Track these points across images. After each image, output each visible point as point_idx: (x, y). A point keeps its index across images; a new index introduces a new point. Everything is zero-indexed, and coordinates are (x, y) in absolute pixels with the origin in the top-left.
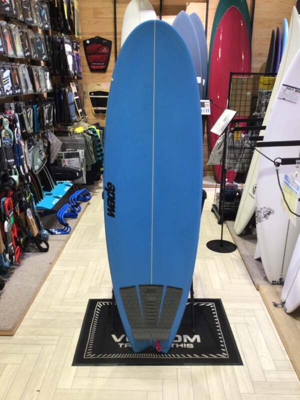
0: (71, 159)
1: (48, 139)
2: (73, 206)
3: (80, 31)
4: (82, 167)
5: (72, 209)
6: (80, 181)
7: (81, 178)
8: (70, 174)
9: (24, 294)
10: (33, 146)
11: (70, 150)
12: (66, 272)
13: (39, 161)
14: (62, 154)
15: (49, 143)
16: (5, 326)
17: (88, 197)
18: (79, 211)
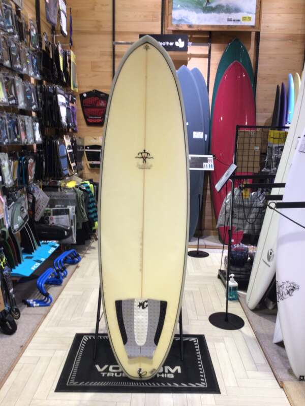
0: (60, 216)
1: (32, 195)
2: (57, 271)
3: (77, 84)
4: (72, 225)
5: (57, 274)
6: (69, 240)
7: (71, 237)
8: (57, 234)
10: (13, 203)
11: (60, 206)
13: (20, 219)
14: (50, 210)
15: (34, 199)
17: (77, 259)
18: (65, 276)
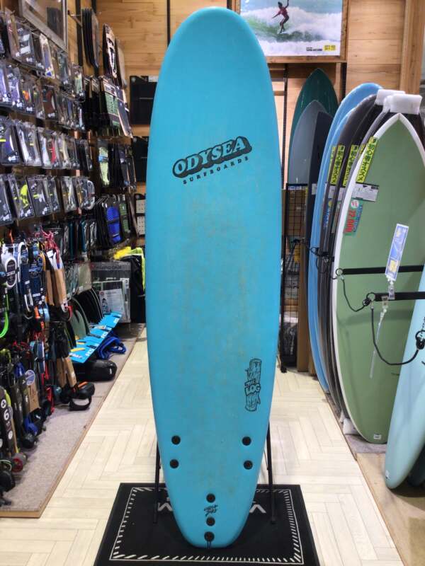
0: (111, 291)
4: (126, 300)
7: (125, 314)
9: (52, 466)
11: (111, 278)
12: (104, 438)
14: (100, 284)
16: (28, 506)
